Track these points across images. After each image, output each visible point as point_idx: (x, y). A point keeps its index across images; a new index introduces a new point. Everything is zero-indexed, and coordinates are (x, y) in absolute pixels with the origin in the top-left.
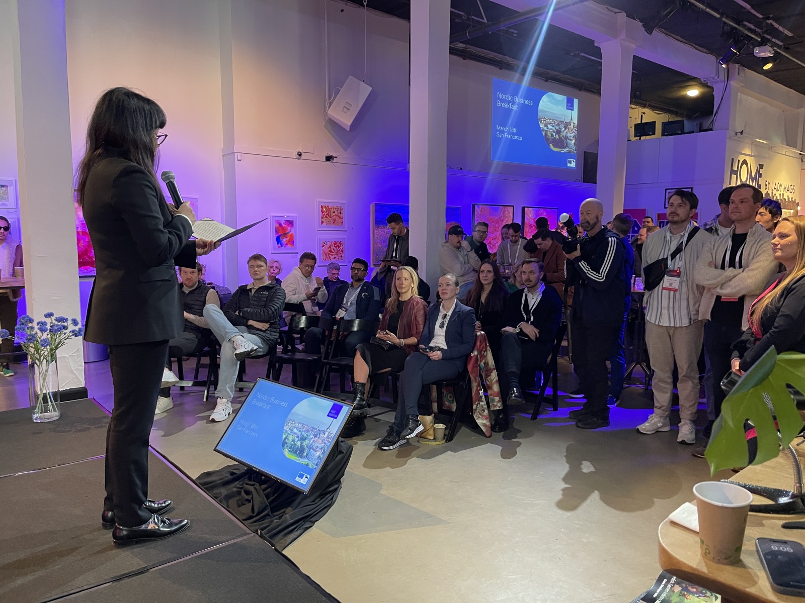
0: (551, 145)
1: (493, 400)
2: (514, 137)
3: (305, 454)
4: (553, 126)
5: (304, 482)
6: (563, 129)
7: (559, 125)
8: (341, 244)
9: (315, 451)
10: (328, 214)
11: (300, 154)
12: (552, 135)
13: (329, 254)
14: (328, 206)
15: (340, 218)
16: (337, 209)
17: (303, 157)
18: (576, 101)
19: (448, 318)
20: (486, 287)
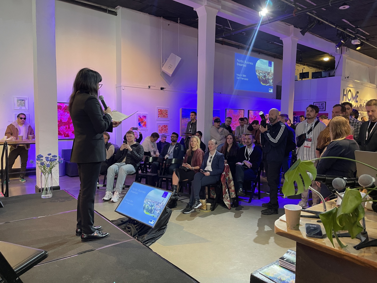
0: (261, 82)
1: (232, 194)
2: (245, 79)
3: (153, 212)
4: (262, 74)
5: (152, 223)
6: (267, 75)
7: (265, 73)
8: (167, 126)
9: (157, 211)
10: (161, 113)
11: (149, 87)
12: (262, 78)
13: (161, 130)
14: (161, 110)
15: (167, 115)
16: (165, 111)
17: (151, 88)
18: (273, 63)
19: (213, 158)
20: (229, 145)
